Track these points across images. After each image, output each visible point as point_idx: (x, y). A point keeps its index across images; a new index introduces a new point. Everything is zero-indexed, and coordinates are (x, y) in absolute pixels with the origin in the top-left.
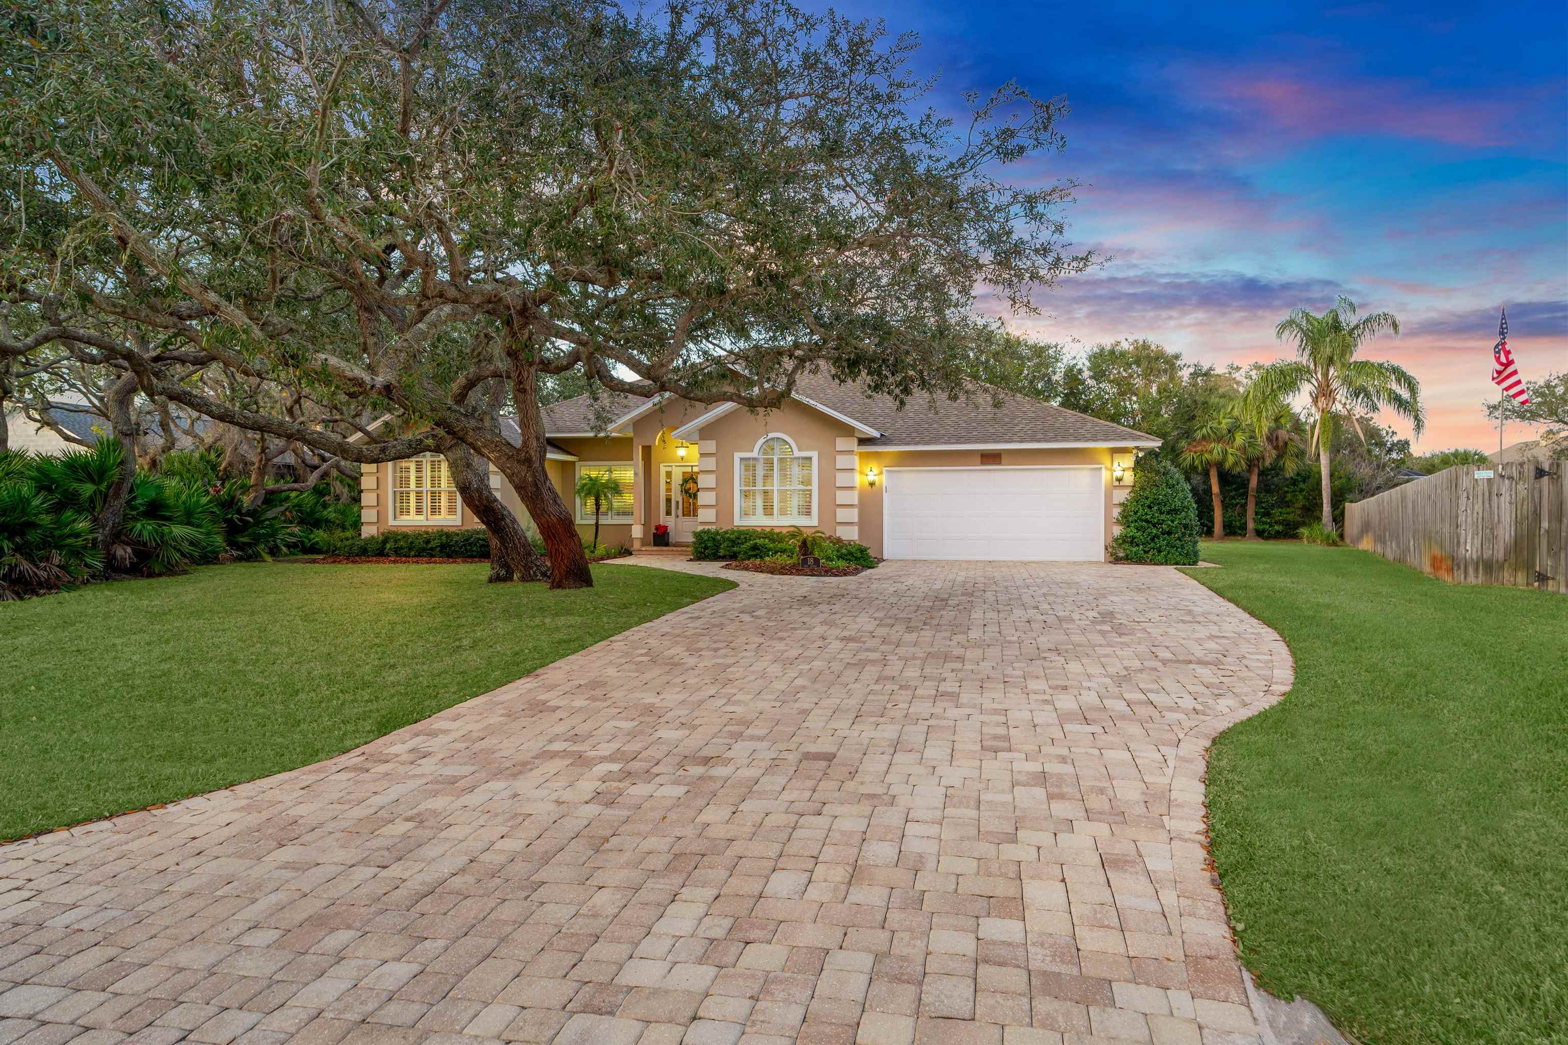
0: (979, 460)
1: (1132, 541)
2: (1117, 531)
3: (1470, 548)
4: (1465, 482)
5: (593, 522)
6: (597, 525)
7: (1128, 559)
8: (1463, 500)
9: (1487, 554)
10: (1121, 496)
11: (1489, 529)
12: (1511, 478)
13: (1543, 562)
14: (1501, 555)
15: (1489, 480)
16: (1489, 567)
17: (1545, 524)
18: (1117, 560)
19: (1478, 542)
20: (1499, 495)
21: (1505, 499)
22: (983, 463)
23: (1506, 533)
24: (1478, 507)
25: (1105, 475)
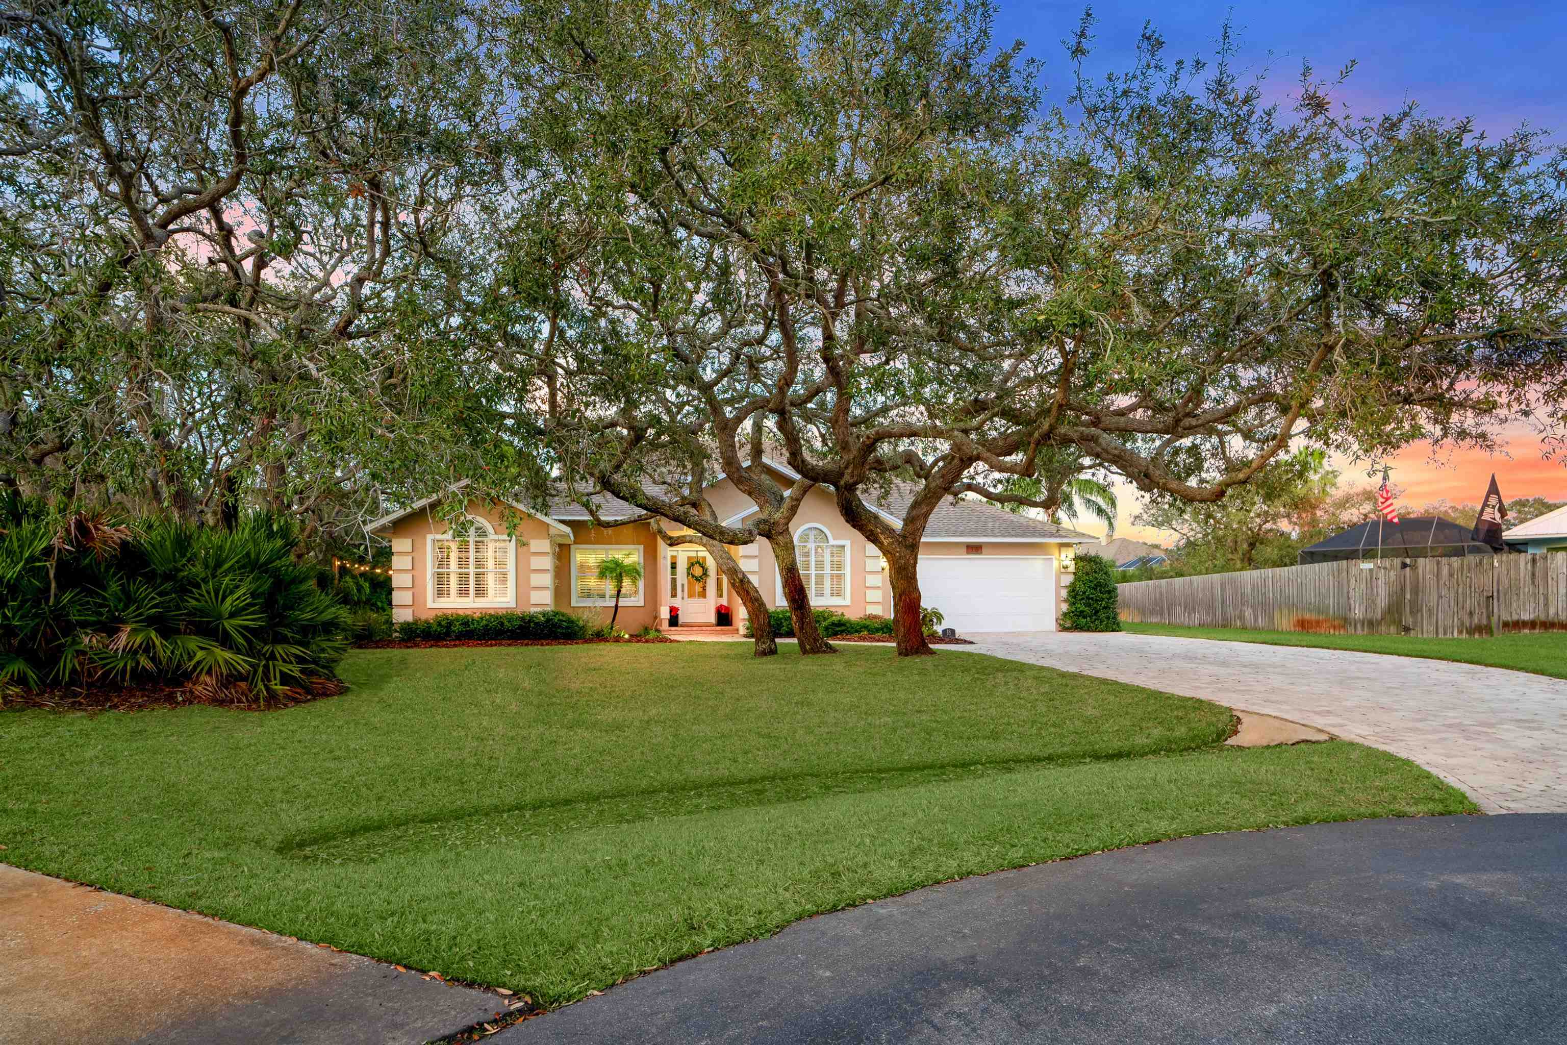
0: (965, 549)
1: (1082, 614)
2: (1065, 607)
3: (1358, 612)
4: (1353, 571)
5: (613, 604)
6: (616, 607)
7: (1077, 628)
8: (1353, 581)
9: (1369, 616)
10: (1068, 579)
11: (1371, 602)
12: (1385, 568)
13: (1408, 620)
14: (1379, 617)
15: (1370, 570)
16: (1371, 624)
17: (1408, 596)
18: (1065, 629)
19: (1363, 609)
20: (1377, 579)
21: (1381, 582)
22: (968, 553)
23: (1382, 602)
24: (1363, 586)
25: (1055, 564)
